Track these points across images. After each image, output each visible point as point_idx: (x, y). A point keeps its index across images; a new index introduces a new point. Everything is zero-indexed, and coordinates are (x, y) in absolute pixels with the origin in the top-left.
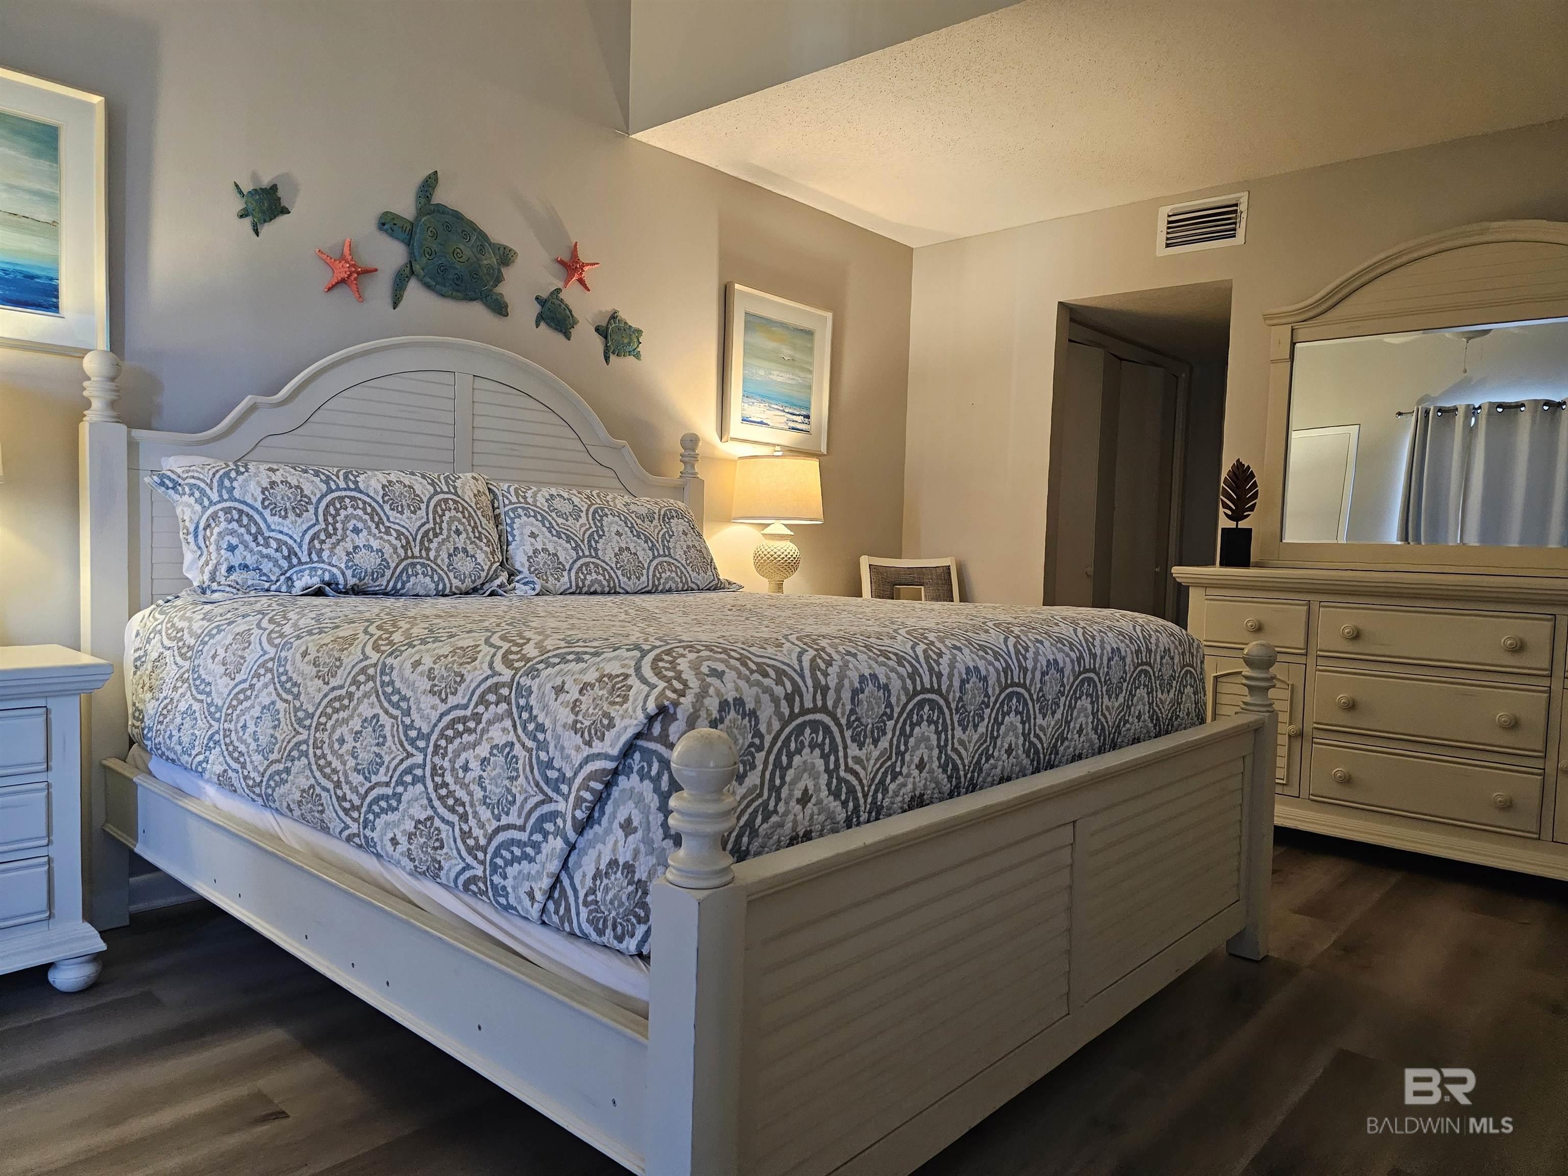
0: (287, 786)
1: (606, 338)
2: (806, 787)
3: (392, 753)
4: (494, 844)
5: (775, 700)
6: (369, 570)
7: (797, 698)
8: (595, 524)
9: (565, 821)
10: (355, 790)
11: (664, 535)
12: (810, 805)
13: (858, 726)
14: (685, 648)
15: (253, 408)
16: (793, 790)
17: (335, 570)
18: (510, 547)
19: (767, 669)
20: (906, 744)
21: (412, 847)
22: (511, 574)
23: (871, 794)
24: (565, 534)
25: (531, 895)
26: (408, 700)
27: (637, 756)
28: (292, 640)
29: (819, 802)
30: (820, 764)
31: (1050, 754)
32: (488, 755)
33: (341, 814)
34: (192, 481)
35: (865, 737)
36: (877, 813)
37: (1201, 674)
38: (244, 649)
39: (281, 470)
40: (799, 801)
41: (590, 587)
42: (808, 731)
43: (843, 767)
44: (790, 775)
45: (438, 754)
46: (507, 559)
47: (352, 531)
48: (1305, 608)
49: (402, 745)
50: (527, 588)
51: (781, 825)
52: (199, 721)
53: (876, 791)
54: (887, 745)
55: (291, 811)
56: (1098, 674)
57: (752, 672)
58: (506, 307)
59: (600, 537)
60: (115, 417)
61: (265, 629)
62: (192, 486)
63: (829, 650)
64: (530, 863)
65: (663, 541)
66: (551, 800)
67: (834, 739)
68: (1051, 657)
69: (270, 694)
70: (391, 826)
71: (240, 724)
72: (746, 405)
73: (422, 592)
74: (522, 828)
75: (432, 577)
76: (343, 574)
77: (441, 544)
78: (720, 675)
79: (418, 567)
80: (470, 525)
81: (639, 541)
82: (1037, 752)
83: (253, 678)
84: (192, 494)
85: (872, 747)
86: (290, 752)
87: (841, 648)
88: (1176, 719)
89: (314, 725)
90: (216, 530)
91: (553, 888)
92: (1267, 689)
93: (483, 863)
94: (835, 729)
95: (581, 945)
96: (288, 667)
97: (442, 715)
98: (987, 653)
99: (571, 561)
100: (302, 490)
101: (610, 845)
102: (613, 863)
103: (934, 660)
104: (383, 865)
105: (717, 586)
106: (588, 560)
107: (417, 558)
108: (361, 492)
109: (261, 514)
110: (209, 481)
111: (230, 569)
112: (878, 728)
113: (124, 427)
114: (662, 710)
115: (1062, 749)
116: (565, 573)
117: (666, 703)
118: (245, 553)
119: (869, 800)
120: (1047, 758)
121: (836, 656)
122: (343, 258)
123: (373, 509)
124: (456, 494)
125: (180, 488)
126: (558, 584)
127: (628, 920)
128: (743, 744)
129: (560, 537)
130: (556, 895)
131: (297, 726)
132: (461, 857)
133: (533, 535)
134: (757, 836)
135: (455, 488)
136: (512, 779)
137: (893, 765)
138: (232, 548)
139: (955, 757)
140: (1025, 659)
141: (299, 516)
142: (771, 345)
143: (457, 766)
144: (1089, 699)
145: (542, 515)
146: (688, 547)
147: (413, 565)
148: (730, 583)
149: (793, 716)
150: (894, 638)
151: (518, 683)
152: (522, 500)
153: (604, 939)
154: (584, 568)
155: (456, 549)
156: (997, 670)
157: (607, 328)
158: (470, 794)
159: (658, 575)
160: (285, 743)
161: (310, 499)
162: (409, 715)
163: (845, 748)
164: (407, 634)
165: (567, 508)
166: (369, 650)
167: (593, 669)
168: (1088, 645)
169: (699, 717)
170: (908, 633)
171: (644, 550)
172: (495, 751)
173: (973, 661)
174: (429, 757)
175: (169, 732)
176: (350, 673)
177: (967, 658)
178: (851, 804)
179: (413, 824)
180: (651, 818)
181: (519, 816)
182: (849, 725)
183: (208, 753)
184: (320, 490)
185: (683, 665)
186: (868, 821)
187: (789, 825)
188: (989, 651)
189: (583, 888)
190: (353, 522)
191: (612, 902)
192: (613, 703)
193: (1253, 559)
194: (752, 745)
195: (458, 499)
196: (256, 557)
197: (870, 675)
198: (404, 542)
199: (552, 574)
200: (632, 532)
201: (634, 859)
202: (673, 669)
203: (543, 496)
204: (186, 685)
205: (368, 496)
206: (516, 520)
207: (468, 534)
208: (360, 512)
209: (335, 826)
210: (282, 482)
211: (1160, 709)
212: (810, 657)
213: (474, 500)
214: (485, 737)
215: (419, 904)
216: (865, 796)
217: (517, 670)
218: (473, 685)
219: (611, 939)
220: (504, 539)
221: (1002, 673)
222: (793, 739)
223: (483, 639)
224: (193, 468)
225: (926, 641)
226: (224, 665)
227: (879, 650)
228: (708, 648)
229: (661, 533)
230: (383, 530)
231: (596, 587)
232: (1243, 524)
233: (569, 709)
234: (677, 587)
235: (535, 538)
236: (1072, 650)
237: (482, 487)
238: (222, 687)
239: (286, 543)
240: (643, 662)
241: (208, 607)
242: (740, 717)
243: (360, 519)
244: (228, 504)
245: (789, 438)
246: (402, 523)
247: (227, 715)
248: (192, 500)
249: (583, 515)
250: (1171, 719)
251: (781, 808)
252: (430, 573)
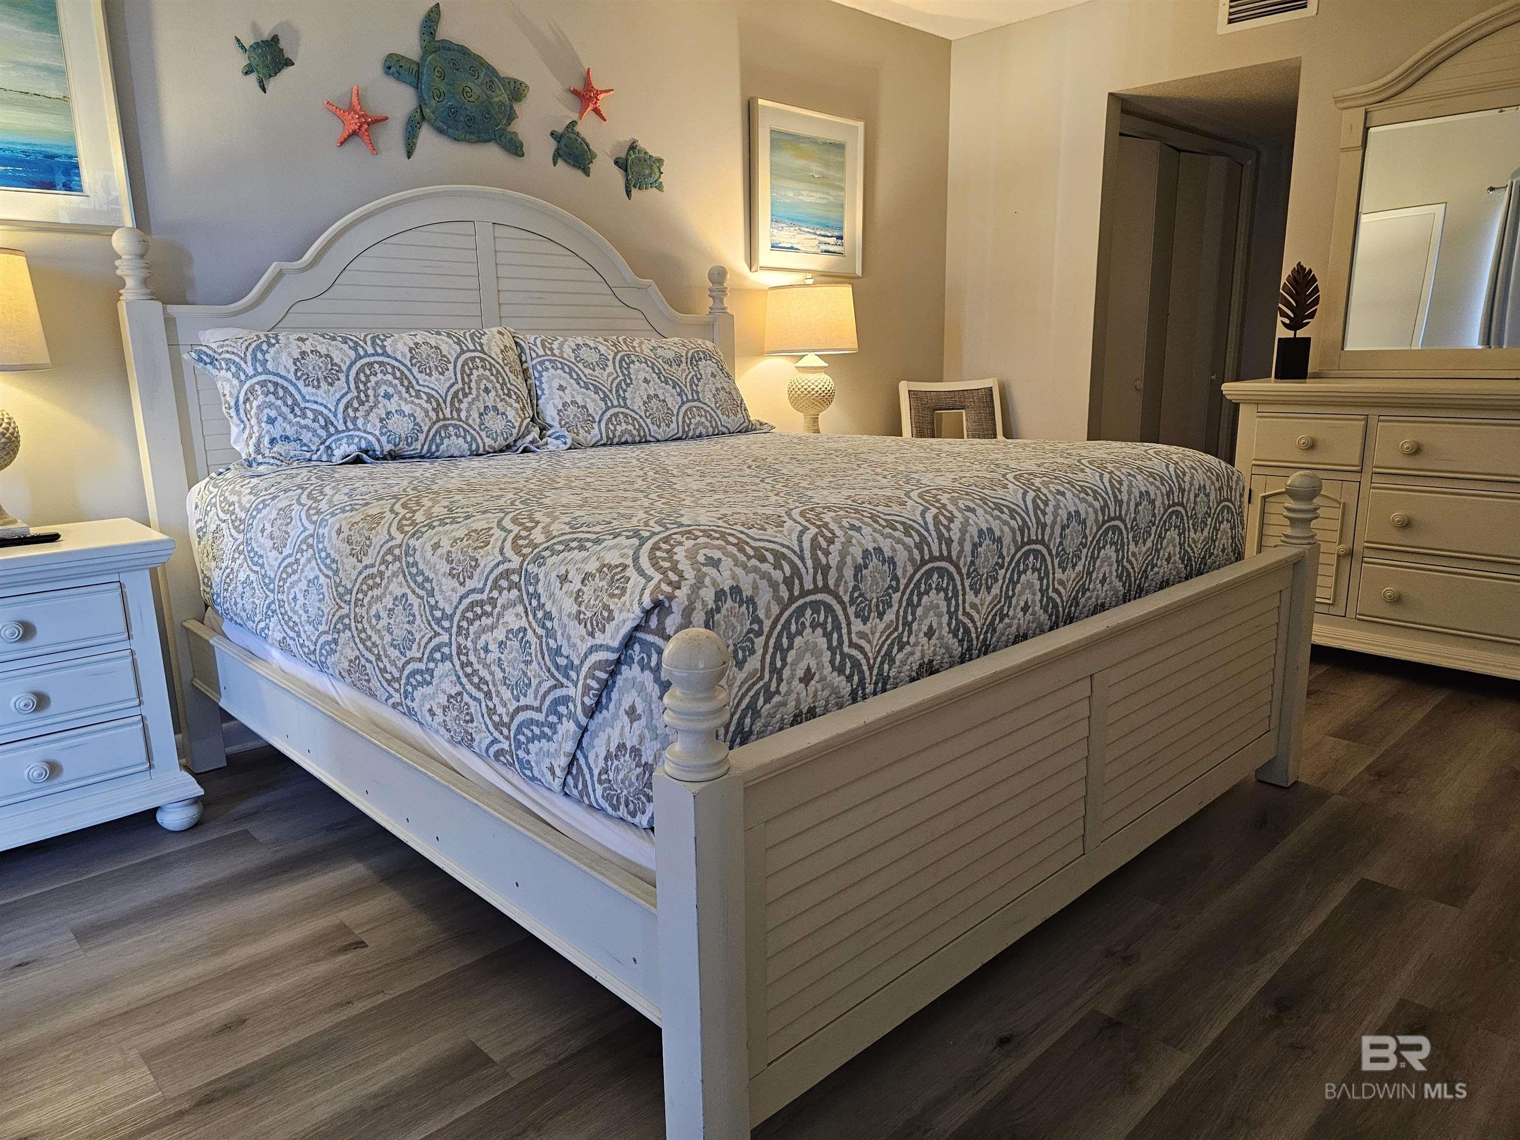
0: (337, 655)
1: (626, 171)
2: (808, 666)
3: (421, 630)
4: (516, 722)
5: (774, 585)
6: (403, 436)
7: (797, 581)
8: (622, 372)
9: (575, 706)
10: (393, 663)
11: (692, 378)
12: (813, 682)
13: (862, 602)
14: (682, 534)
15: (280, 275)
16: (795, 670)
17: (370, 437)
18: (540, 402)
19: (766, 553)
20: (913, 614)
21: (447, 719)
22: (543, 429)
23: (877, 666)
24: (592, 384)
25: (551, 769)
26: (431, 582)
27: (637, 647)
28: (327, 517)
29: (823, 679)
30: (822, 642)
31: (1070, 607)
32: (504, 639)
33: (385, 684)
34: (228, 356)
35: (870, 611)
36: (884, 685)
37: (1240, 507)
38: (287, 524)
39: (310, 340)
40: (801, 680)
41: (620, 437)
42: (809, 612)
43: (846, 643)
44: (791, 656)
45: (461, 635)
46: (538, 413)
47: (384, 397)
48: (1363, 423)
49: (429, 624)
50: (559, 442)
51: (784, 704)
52: (257, 591)
53: (882, 663)
54: (893, 617)
55: (343, 677)
56: (1124, 522)
57: (749, 557)
58: (522, 145)
59: (628, 385)
60: (146, 294)
61: (304, 505)
62: (227, 361)
63: (832, 526)
64: (548, 741)
65: (691, 385)
66: (562, 685)
67: (837, 616)
68: (1072, 509)
69: (313, 569)
70: (428, 698)
71: (291, 597)
72: (776, 231)
73: (456, 453)
74: (539, 710)
75: (465, 438)
76: (379, 441)
77: (470, 404)
78: (714, 563)
79: (451, 428)
80: (498, 382)
81: (667, 387)
82: (1056, 606)
83: (297, 553)
84: (228, 369)
85: (878, 620)
86: (335, 624)
87: (845, 523)
88: (1210, 557)
89: (353, 600)
90: (255, 404)
91: (571, 765)
92: (1310, 520)
93: (507, 738)
94: (837, 607)
95: (599, 816)
96: (326, 544)
97: (462, 598)
98: (1002, 512)
99: (600, 413)
100: (332, 359)
101: (617, 730)
102: (621, 747)
103: (944, 526)
104: (424, 731)
105: (748, 428)
106: (617, 410)
107: (448, 419)
108: (389, 356)
109: (295, 385)
110: (242, 355)
111: (273, 441)
112: (882, 601)
113: (159, 304)
114: (658, 604)
115: (1083, 600)
116: (595, 425)
117: (661, 597)
118: (284, 425)
119: (875, 672)
120: (1067, 611)
121: (839, 532)
122: (351, 109)
123: (402, 373)
124: (483, 351)
125: (217, 363)
126: (589, 437)
127: (639, 799)
128: (741, 631)
129: (588, 389)
130: (574, 771)
131: (339, 601)
132: (489, 731)
133: (561, 388)
134: (760, 717)
135: (481, 345)
136: (528, 663)
137: (900, 636)
138: (271, 421)
139: (966, 621)
140: (1044, 513)
141: (331, 385)
142: (800, 163)
143: (478, 647)
144: (1113, 548)
145: (569, 367)
146: (717, 389)
147: (446, 427)
148: (761, 424)
149: (792, 599)
150: (903, 504)
151: (526, 570)
152: (549, 353)
153: (620, 814)
154: (614, 419)
155: (486, 407)
156: (1012, 530)
157: (627, 160)
158: (492, 674)
159: (688, 421)
160: (330, 617)
161: (340, 367)
162: (433, 596)
163: (849, 624)
164: (429, 515)
165: (593, 357)
166: (394, 531)
167: (594, 558)
168: (1113, 492)
169: (694, 609)
170: (920, 496)
171: (672, 395)
172: (510, 636)
173: (987, 522)
174: (454, 637)
175: (233, 600)
176: (379, 552)
177: (981, 520)
178: (856, 678)
179: (446, 699)
180: (653, 706)
181: (536, 698)
182: (852, 602)
183: (268, 620)
184: (349, 357)
185: (680, 554)
186: (875, 693)
187: (792, 704)
188: (1005, 510)
189: (596, 767)
190: (384, 387)
191: (623, 782)
192: (612, 596)
193: (1310, 369)
194: (751, 631)
195: (484, 356)
196: (295, 428)
197: (874, 549)
198: (434, 404)
199: (582, 427)
200: (659, 378)
201: (640, 744)
202: (670, 559)
203: (570, 347)
204: (242, 557)
205: (396, 360)
206: (544, 373)
207: (497, 392)
208: (389, 377)
209: (380, 692)
210: (312, 352)
211: (1192, 549)
212: (811, 536)
213: (501, 356)
214: (501, 621)
215: (458, 770)
216: (871, 669)
217: (525, 556)
218: (487, 570)
219: (626, 814)
220: (533, 393)
221: (1018, 532)
222: (793, 621)
223: (496, 520)
224: (226, 342)
225: (938, 505)
226: (272, 539)
227: (885, 520)
228: (707, 534)
229: (689, 377)
230: (413, 394)
231: (627, 437)
232: (1301, 333)
233: (573, 599)
234: (707, 432)
235: (563, 391)
236: (1096, 499)
237: (509, 342)
238: (272, 559)
239: (321, 413)
240: (642, 551)
241: (255, 481)
242: (737, 605)
243: (390, 384)
244: (263, 377)
245: (820, 262)
246: (431, 385)
247: (279, 587)
248: (229, 375)
249: (610, 363)
250: (1204, 557)
251: (783, 688)
252: (462, 434)
